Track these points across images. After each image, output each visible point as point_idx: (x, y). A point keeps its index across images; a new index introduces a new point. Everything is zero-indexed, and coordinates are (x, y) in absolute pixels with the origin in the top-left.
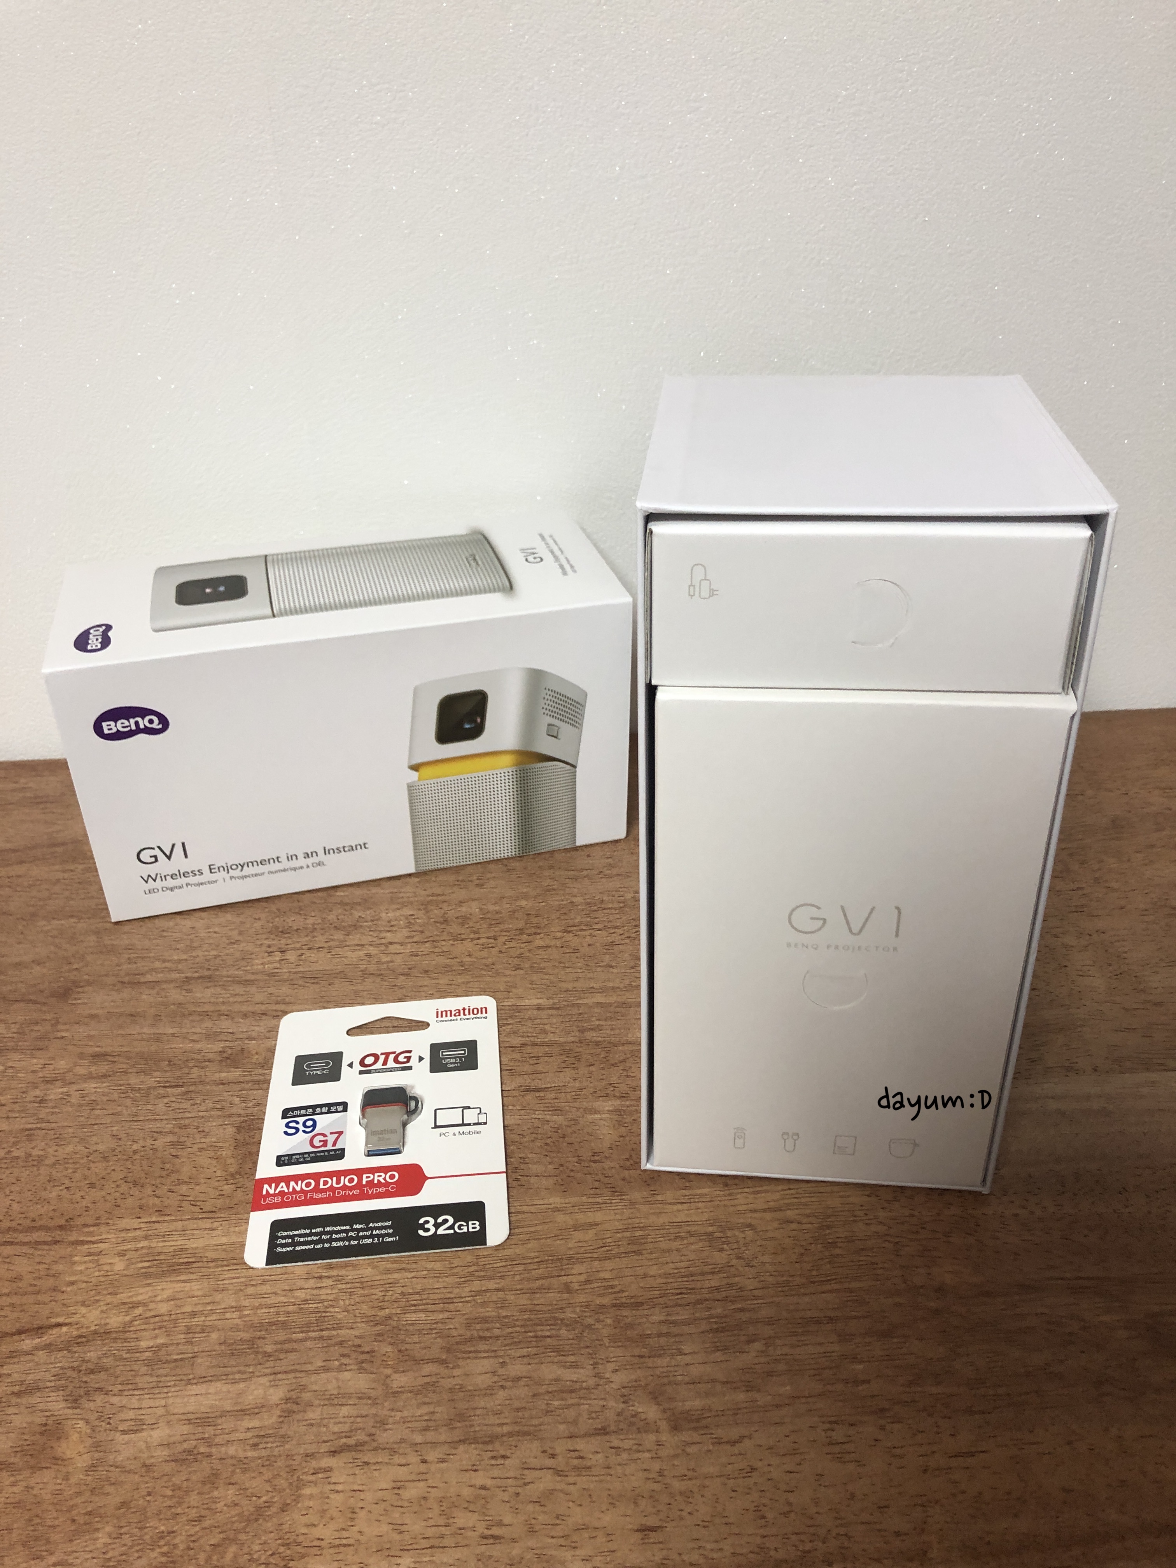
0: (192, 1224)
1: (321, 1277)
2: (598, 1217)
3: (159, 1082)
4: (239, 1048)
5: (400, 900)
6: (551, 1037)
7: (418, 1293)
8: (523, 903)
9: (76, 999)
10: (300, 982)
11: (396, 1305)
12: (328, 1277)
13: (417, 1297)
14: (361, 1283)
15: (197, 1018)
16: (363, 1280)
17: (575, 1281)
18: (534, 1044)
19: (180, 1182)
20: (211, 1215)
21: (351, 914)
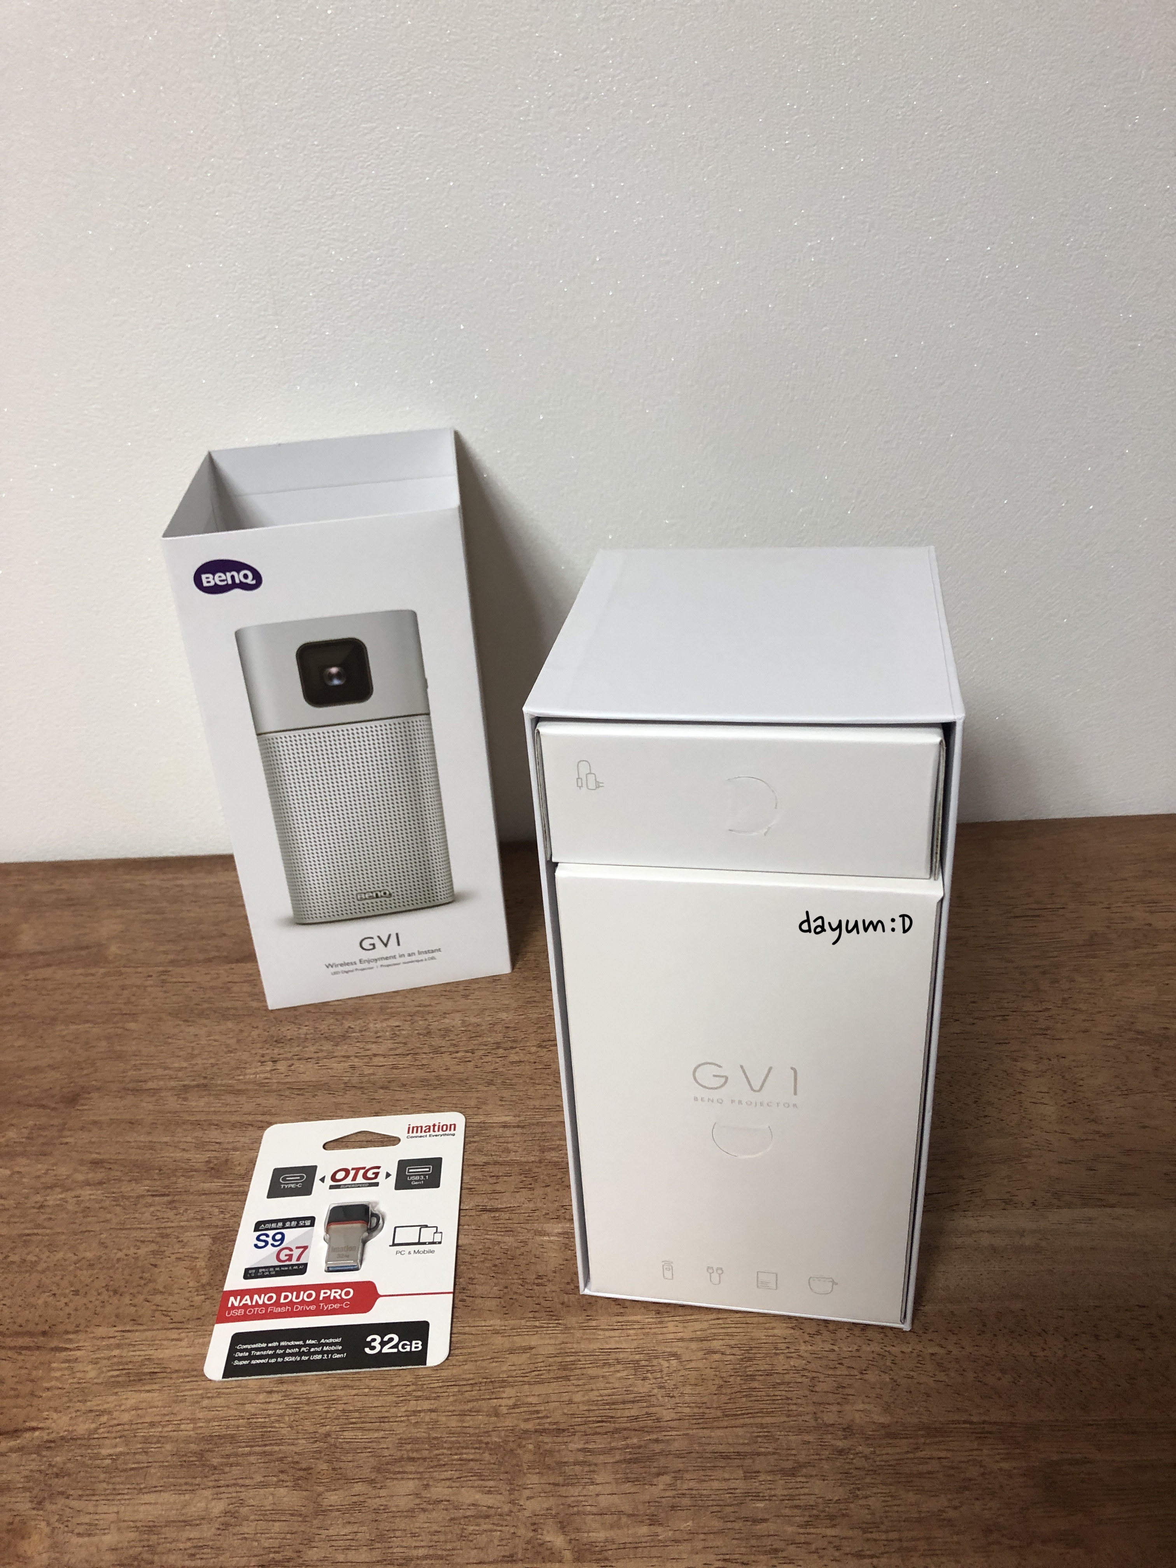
0: (161, 1334)
1: (271, 1392)
2: (533, 1341)
3: (148, 1191)
4: (223, 1159)
5: (389, 1011)
6: (512, 1156)
7: (357, 1411)
8: (504, 1015)
9: (82, 1105)
10: (287, 1093)
11: (336, 1422)
12: (278, 1392)
13: (357, 1415)
14: (308, 1398)
15: (190, 1127)
16: (309, 1396)
17: (504, 1403)
18: (496, 1163)
19: (156, 1292)
20: (180, 1325)
21: (342, 1024)
